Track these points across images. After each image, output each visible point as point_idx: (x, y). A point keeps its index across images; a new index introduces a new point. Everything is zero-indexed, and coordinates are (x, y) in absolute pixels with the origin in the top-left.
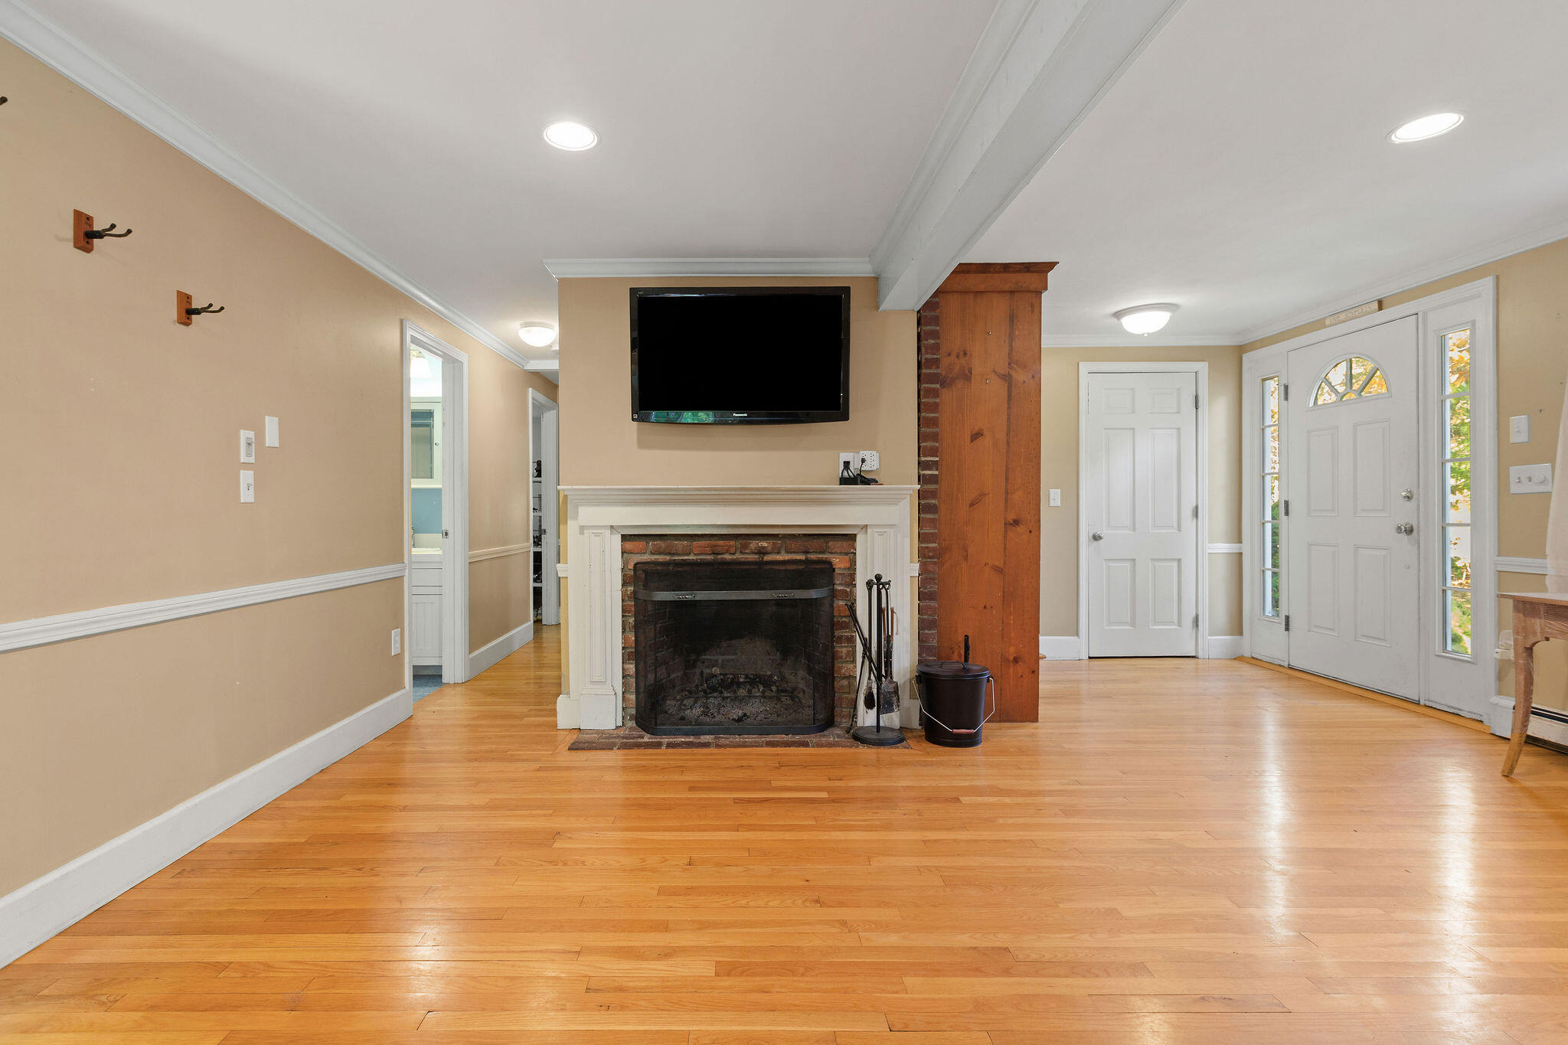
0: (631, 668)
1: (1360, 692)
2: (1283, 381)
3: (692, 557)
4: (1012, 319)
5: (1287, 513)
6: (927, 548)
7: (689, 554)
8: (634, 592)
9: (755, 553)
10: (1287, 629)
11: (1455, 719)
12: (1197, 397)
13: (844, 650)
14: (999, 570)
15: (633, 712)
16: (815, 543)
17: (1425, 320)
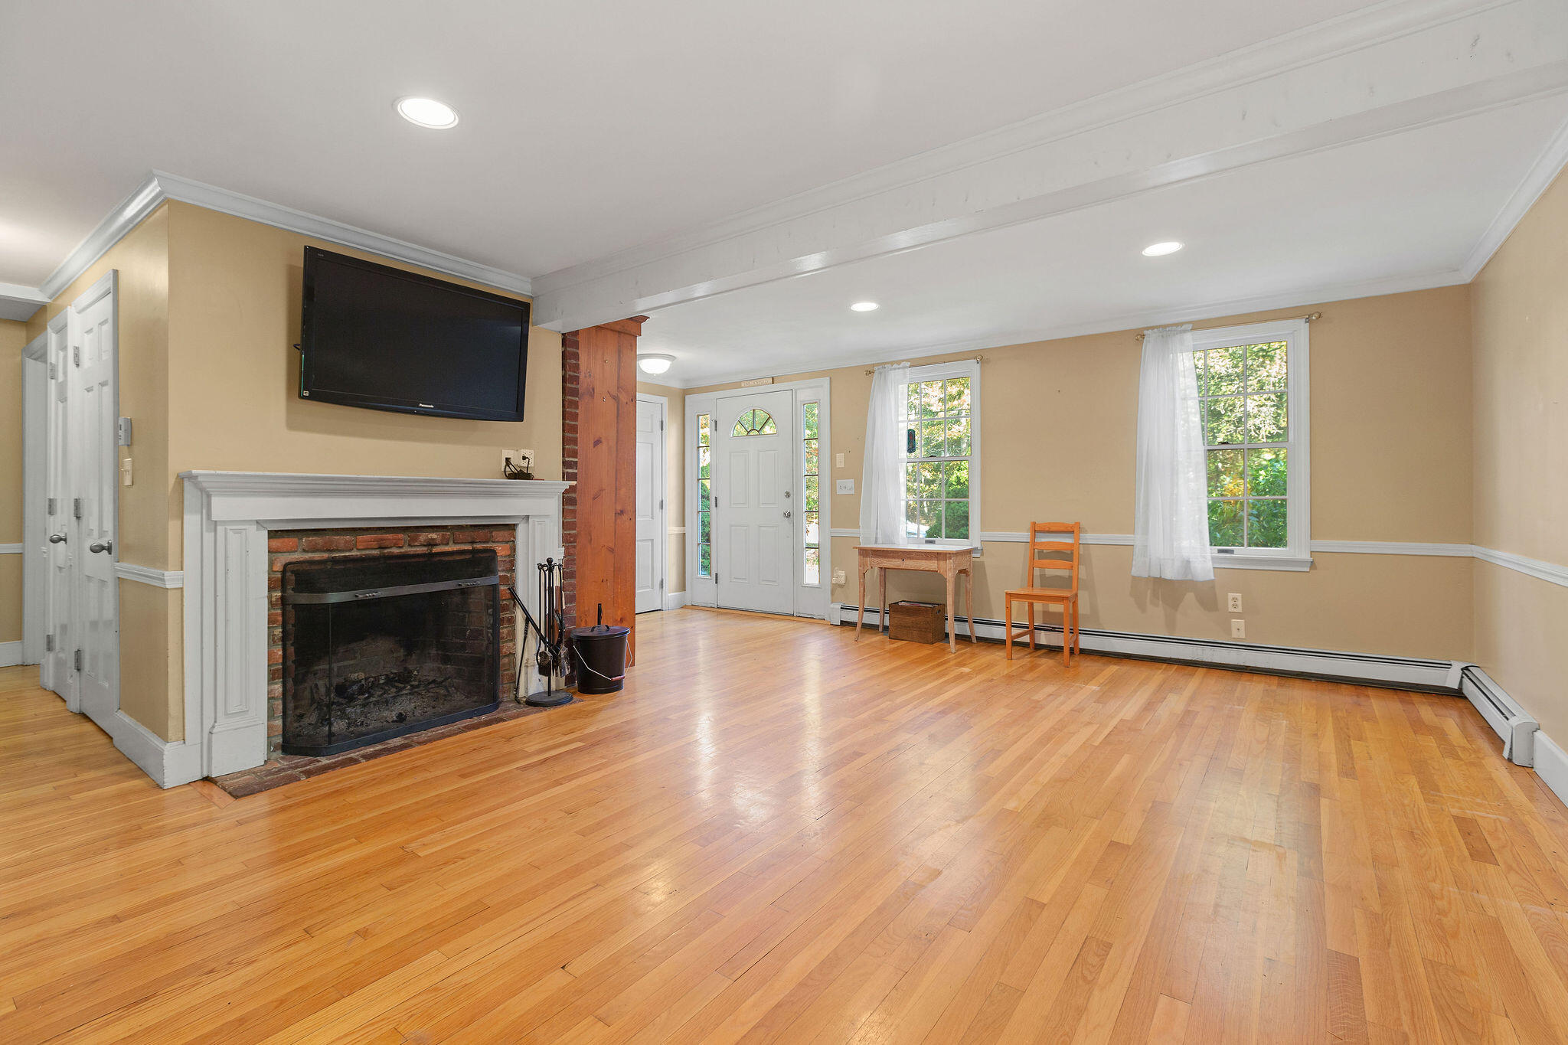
0: (278, 688)
1: (763, 615)
2: (714, 418)
3: (355, 553)
4: (619, 352)
5: (716, 506)
6: (569, 534)
7: (351, 550)
8: (283, 598)
9: (424, 545)
10: (717, 583)
11: (812, 620)
12: (662, 422)
13: (505, 631)
14: (611, 550)
15: (280, 740)
16: (482, 533)
17: (796, 392)
